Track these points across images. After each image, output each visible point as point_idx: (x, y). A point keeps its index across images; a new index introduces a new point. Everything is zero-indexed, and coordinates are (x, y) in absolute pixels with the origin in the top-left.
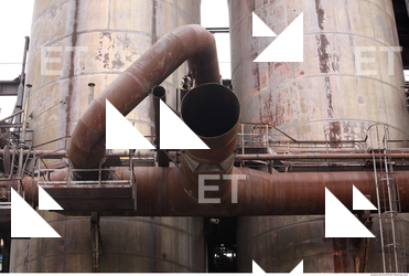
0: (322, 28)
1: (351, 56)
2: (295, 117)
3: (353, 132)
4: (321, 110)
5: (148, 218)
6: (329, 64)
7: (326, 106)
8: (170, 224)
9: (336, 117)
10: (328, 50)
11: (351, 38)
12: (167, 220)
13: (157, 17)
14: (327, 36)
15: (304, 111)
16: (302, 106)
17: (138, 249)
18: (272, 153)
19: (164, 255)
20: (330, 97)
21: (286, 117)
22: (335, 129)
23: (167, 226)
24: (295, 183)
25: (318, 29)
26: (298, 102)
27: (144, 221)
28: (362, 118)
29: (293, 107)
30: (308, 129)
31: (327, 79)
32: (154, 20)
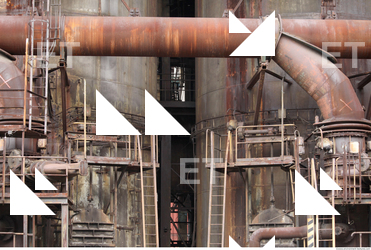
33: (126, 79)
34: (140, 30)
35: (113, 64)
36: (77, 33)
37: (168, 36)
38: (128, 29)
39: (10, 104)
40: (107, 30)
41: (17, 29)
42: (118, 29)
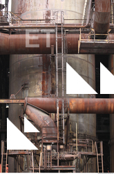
2: (31, 8)
4: (43, 5)
7: (45, 3)
9: (49, 8)
15: (35, 6)
16: (35, 3)
18: (11, 25)
21: (28, 8)
22: (48, 14)
24: (19, 39)
26: (33, 1)
28: (62, 8)
29: (31, 3)
30: (36, 14)
33: (87, 122)
34: (99, 104)
35: (83, 117)
36: (74, 105)
37: (109, 106)
38: (94, 103)
39: (50, 132)
40: (86, 104)
41: (51, 103)
42: (90, 103)
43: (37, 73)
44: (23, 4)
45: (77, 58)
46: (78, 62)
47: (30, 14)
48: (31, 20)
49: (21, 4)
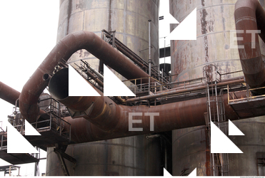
0: (203, 5)
1: (221, 19)
2: (188, 65)
3: (220, 70)
4: (201, 58)
5: (103, 141)
6: (207, 28)
7: (204, 56)
8: (118, 143)
9: (211, 61)
10: (207, 19)
11: (222, 8)
12: (116, 141)
13: (112, 20)
14: (207, 9)
15: (192, 61)
16: (192, 58)
17: (96, 160)
18: (152, 94)
19: (114, 162)
20: (207, 49)
21: (184, 66)
22: (209, 69)
23: (117, 145)
25: (201, 6)
26: (190, 56)
27: (100, 143)
28: (227, 59)
29: (188, 59)
30: (194, 72)
31: (206, 38)
32: (110, 22)
43: (199, 152)
44: (179, 62)
45: (255, 122)
46: (255, 127)
47: (187, 74)
48: (190, 81)
49: (177, 62)
